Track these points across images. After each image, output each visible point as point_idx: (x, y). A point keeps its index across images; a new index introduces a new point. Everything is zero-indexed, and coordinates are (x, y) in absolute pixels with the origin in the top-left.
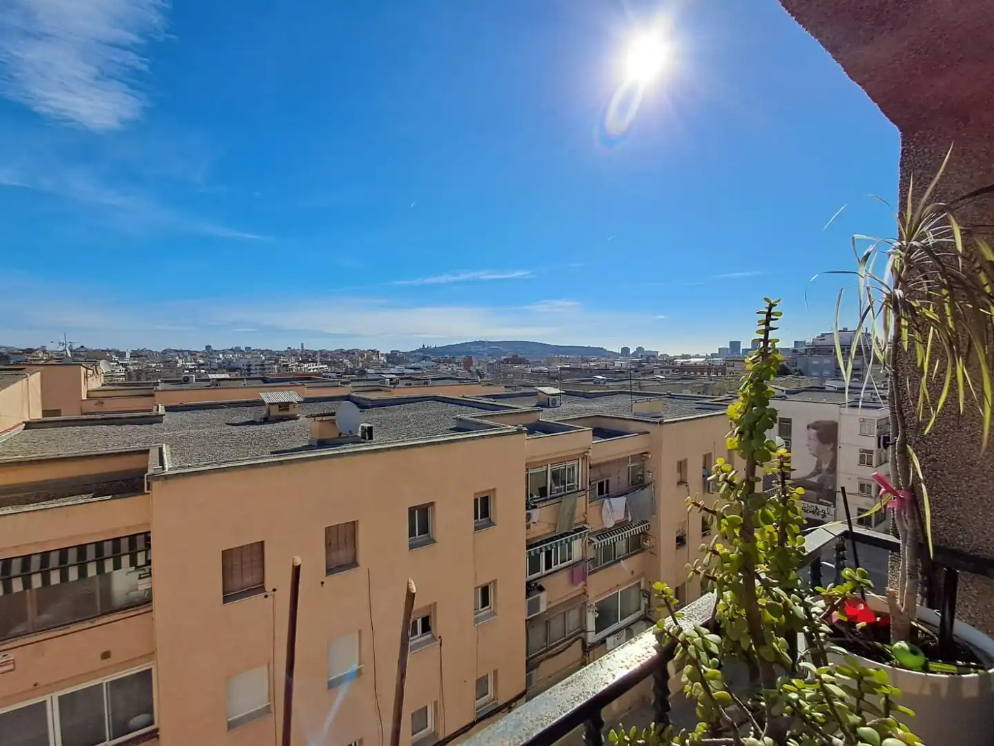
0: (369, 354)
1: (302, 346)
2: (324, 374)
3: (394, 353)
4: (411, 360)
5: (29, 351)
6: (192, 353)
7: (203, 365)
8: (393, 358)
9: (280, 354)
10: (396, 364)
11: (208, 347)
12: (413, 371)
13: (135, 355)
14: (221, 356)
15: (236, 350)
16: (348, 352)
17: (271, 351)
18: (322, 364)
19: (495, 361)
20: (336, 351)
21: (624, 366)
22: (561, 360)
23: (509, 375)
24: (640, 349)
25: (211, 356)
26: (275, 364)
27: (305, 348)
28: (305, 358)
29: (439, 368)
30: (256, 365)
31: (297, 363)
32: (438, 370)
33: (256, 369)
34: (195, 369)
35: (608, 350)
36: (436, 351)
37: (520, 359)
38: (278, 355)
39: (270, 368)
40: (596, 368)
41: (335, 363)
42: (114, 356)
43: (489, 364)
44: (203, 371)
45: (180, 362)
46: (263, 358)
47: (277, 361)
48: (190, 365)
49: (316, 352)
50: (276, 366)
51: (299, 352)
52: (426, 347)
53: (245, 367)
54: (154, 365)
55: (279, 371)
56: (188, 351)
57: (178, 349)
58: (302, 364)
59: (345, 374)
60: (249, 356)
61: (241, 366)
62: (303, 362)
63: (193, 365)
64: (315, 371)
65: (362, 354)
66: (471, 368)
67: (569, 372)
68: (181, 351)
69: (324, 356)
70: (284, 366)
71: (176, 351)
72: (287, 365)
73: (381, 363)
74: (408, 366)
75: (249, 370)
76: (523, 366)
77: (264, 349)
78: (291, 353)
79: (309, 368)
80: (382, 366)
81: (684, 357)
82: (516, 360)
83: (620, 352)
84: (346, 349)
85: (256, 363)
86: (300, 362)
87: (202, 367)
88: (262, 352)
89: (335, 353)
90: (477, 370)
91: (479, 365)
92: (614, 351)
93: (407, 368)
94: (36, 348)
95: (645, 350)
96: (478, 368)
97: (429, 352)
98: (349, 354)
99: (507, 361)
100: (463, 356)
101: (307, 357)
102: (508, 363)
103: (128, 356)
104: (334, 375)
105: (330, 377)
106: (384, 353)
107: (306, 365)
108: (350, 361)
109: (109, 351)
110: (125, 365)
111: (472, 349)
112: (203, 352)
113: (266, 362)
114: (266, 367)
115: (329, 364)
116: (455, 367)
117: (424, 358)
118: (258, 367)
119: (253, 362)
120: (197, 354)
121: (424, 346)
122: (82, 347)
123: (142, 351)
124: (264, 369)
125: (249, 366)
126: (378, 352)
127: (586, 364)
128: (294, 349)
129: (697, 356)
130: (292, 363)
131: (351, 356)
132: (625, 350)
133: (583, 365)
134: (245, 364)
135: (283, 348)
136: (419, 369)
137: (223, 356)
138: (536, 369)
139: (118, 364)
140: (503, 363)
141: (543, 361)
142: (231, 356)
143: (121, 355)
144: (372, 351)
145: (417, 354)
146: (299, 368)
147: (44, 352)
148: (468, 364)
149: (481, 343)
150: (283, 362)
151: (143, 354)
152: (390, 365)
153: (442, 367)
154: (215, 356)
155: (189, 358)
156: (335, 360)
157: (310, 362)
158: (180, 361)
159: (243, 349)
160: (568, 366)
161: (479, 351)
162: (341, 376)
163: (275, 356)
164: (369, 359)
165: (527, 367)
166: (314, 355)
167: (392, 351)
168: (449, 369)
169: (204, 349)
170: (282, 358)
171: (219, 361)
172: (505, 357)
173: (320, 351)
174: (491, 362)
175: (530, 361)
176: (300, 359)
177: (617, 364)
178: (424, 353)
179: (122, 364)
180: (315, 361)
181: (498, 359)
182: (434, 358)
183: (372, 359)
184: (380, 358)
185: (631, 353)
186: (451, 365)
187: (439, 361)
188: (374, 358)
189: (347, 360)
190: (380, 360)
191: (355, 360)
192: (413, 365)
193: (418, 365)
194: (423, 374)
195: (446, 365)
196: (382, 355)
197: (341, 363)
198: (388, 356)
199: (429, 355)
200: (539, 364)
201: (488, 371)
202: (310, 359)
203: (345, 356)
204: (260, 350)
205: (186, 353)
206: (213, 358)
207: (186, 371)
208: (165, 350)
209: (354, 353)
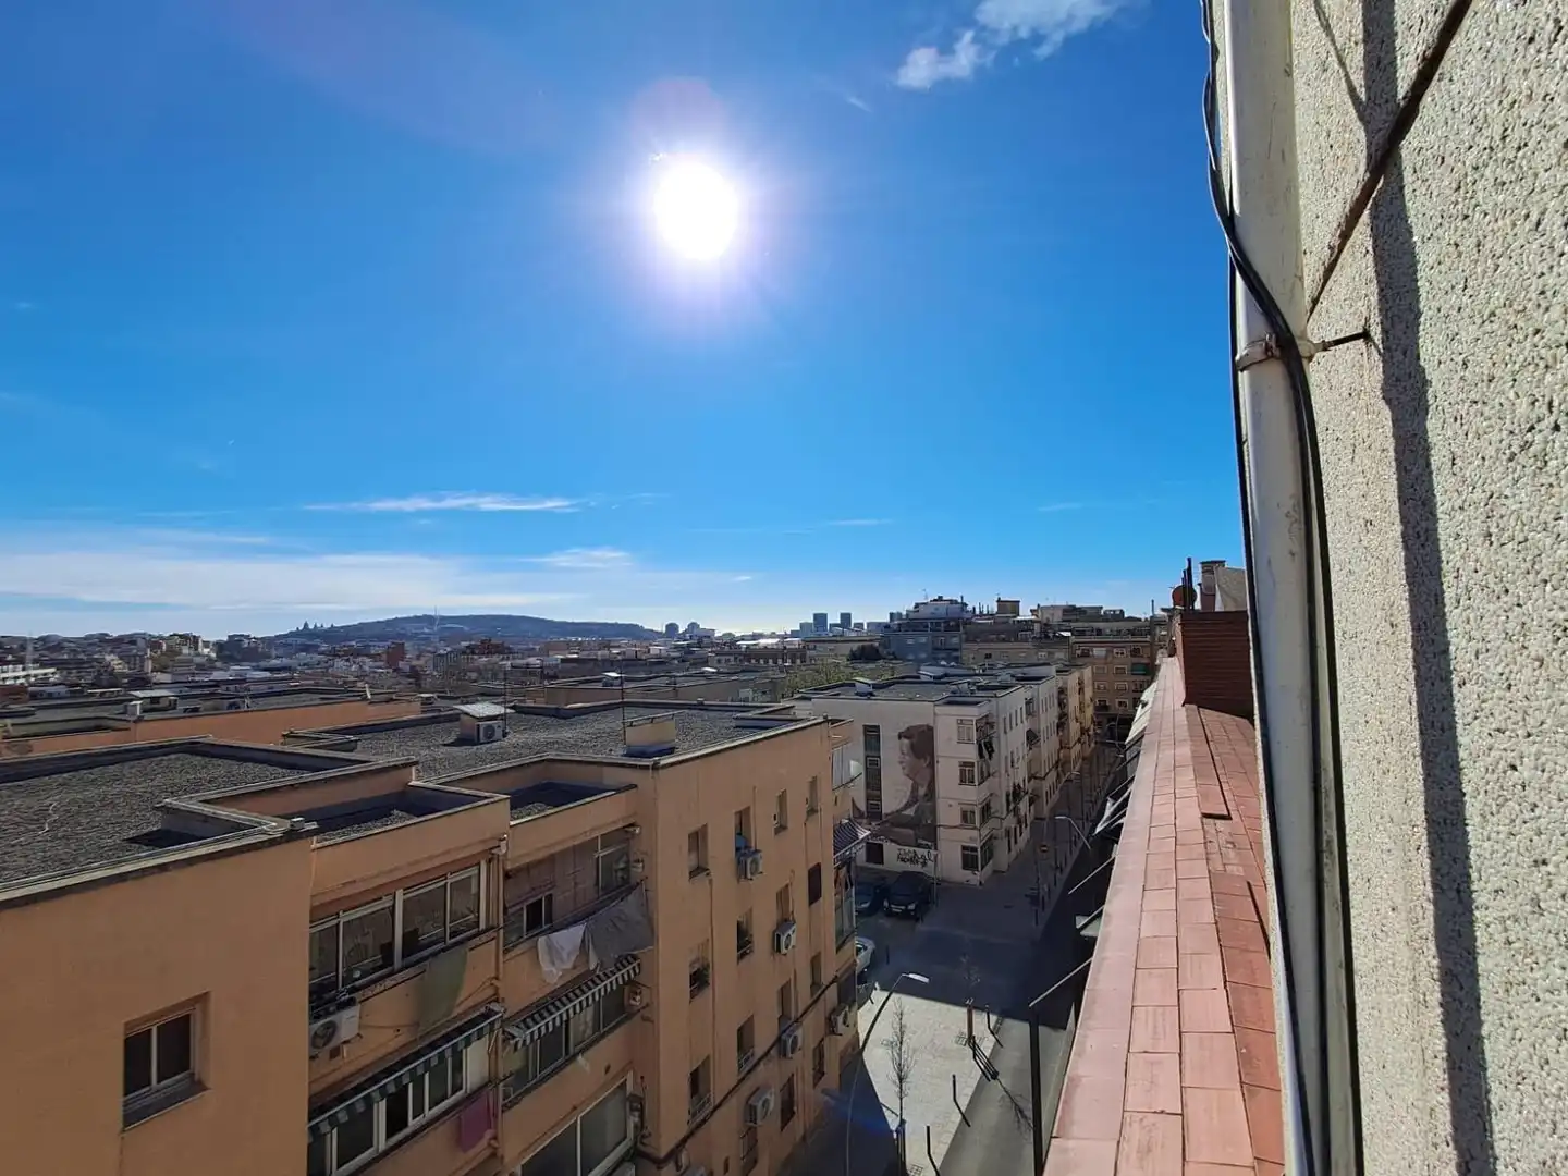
0: (170, 643)
2: (31, 689)
3: (235, 641)
4: (274, 653)
8: (233, 649)
10: (238, 662)
12: (268, 674)
16: (120, 640)
18: (43, 666)
19: (449, 649)
20: (86, 638)
21: (664, 653)
22: (568, 646)
23: (469, 674)
24: (693, 626)
29: (332, 666)
32: (330, 670)
35: (646, 627)
36: (332, 635)
37: (497, 646)
40: (619, 657)
41: (82, 662)
43: (439, 655)
49: (25, 640)
52: (311, 627)
59: (93, 685)
64: (19, 681)
65: (154, 643)
66: (401, 664)
67: (575, 665)
69: (50, 650)
73: (198, 660)
74: (263, 664)
76: (495, 658)
80: (200, 667)
81: (755, 637)
82: (488, 648)
83: (664, 630)
89: (84, 643)
90: (412, 668)
91: (418, 657)
92: (655, 629)
93: (257, 669)
95: (701, 627)
96: (414, 663)
97: (318, 637)
98: (123, 645)
99: (471, 650)
100: (388, 643)
101: (4, 651)
102: (473, 653)
104: (63, 689)
105: (50, 696)
106: (213, 639)
108: (121, 658)
111: (411, 629)
115: (59, 665)
116: (368, 664)
117: (306, 649)
121: (306, 625)
126: (196, 638)
127: (606, 652)
129: (773, 635)
132: (672, 628)
133: (600, 653)
136: (287, 669)
138: (519, 662)
140: (464, 653)
141: (537, 648)
144: (180, 636)
145: (290, 640)
148: (395, 655)
149: (429, 620)
152: (218, 664)
153: (340, 663)
156: (81, 656)
157: (8, 663)
160: (575, 656)
161: (423, 633)
162: (81, 691)
164: (173, 652)
165: (503, 659)
166: (23, 648)
167: (229, 636)
168: (353, 668)
172: (467, 644)
173: (42, 639)
174: (442, 652)
175: (516, 648)
177: (654, 650)
178: (307, 640)
180: (20, 661)
181: (455, 647)
182: (324, 647)
183: (180, 653)
184: (200, 650)
185: (680, 631)
186: (360, 659)
187: (335, 654)
188: (186, 650)
189: (112, 656)
190: (199, 655)
191: (135, 656)
192: (275, 662)
193: (285, 661)
194: (292, 679)
195: (348, 660)
196: (206, 644)
197: (95, 664)
198: (219, 646)
199: (317, 641)
200: (531, 652)
201: (435, 667)
202: (10, 657)
203: (109, 649)
209: (133, 643)
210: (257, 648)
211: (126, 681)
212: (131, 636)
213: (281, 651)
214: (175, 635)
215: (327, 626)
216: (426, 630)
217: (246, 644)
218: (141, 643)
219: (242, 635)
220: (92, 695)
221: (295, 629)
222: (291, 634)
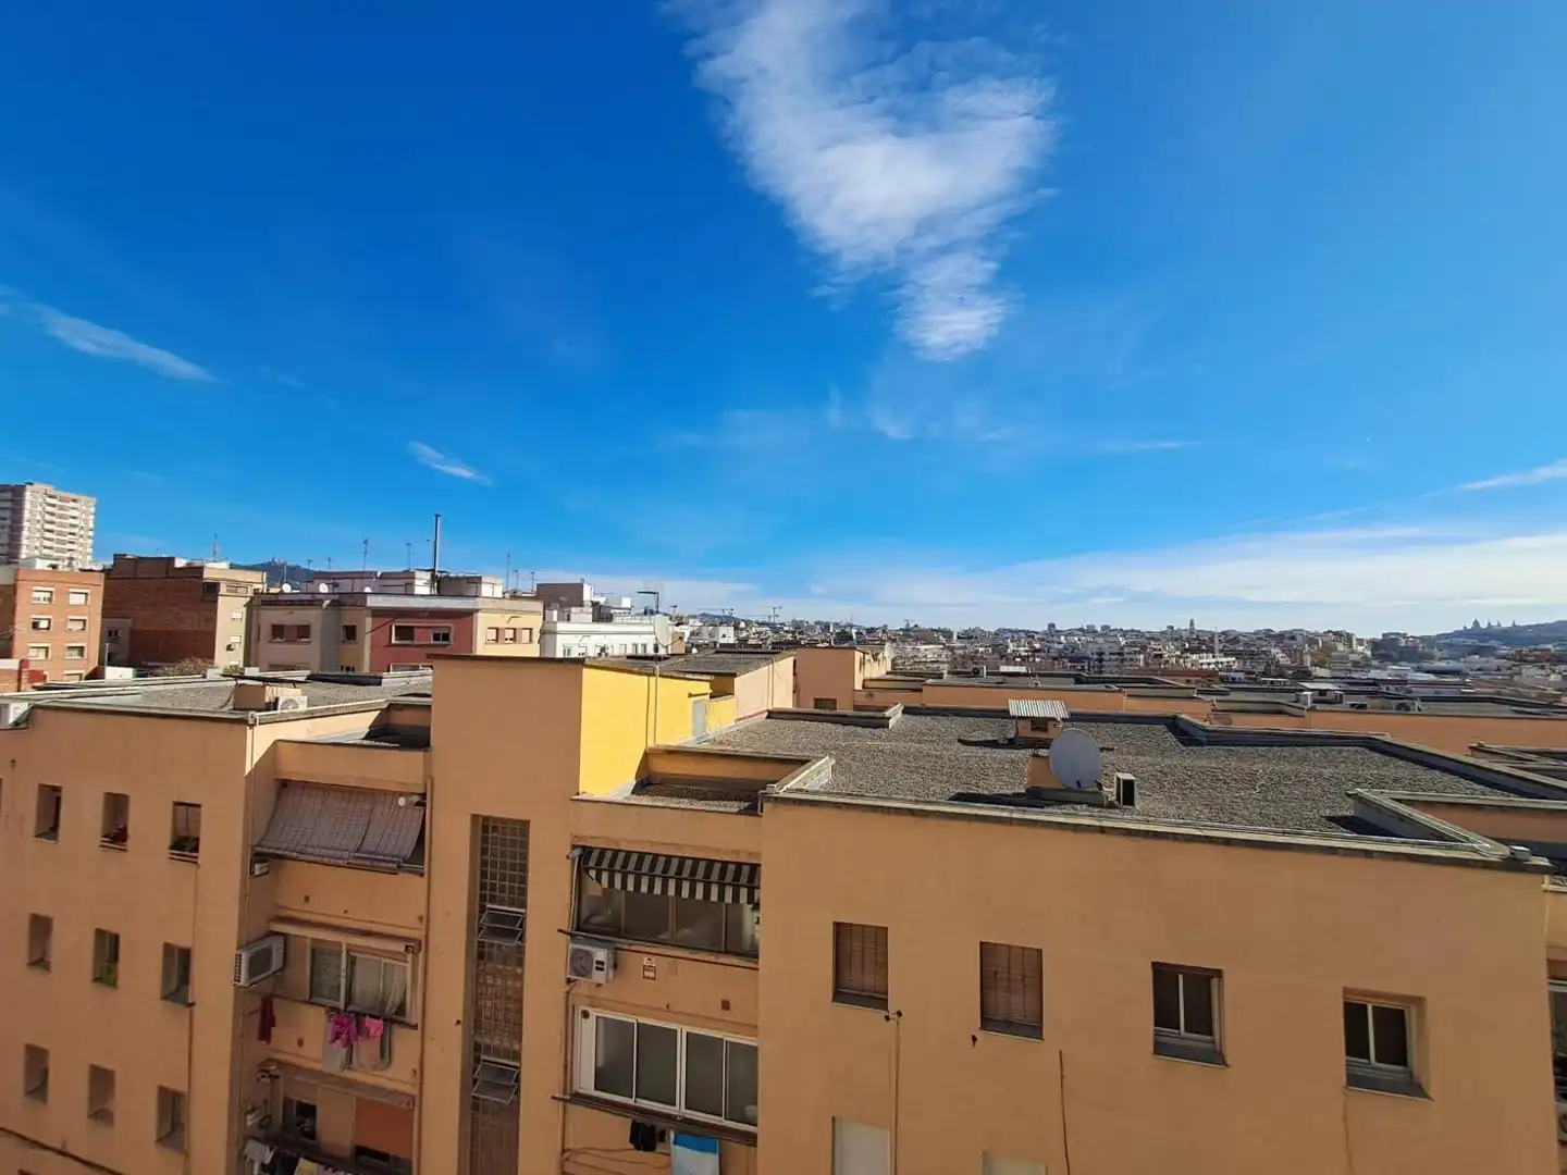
0: (1325, 639)
1: (1192, 623)
2: (1220, 673)
3: (1390, 640)
6: (1030, 635)
8: (1387, 648)
9: (1153, 637)
10: (1395, 661)
11: (1052, 626)
12: (1431, 677)
13: (967, 636)
14: (1062, 638)
15: (1091, 631)
16: (1281, 636)
17: (1139, 631)
18: (1226, 655)
20: (1254, 634)
25: (1050, 639)
26: (1140, 653)
27: (1197, 627)
28: (1196, 644)
29: (1520, 674)
30: (1111, 654)
31: (1178, 653)
32: (1516, 678)
33: (1110, 660)
34: (1028, 657)
36: (1511, 635)
38: (1148, 639)
39: (1132, 660)
41: (1252, 654)
42: (941, 638)
44: (1037, 660)
45: (1012, 647)
46: (1123, 643)
47: (1144, 648)
48: (1022, 650)
49: (1213, 634)
50: (1142, 657)
51: (1185, 635)
52: (1484, 626)
53: (1096, 657)
54: (981, 649)
55: (1146, 664)
57: (1013, 628)
58: (1188, 654)
59: (1264, 674)
60: (1100, 640)
61: (1089, 653)
62: (1193, 651)
63: (1026, 651)
64: (1204, 667)
65: (1312, 640)
68: (1017, 632)
69: (1230, 642)
70: (1156, 656)
71: (1011, 631)
72: (1161, 656)
73: (1353, 657)
74: (1426, 665)
75: (1100, 660)
77: (1129, 628)
78: (1172, 635)
79: (1201, 661)
80: (1356, 664)
84: (1277, 630)
85: (1112, 651)
86: (1186, 650)
87: (1036, 654)
88: (1124, 633)
89: (1254, 637)
93: (1419, 670)
97: (1495, 638)
98: (1282, 639)
101: (1199, 642)
103: (955, 638)
104: (1242, 675)
105: (1235, 680)
106: (1367, 637)
107: (1194, 657)
108: (1283, 651)
109: (938, 631)
110: (952, 649)
112: (1044, 633)
113: (1126, 650)
114: (1126, 656)
115: (1238, 655)
117: (1479, 651)
118: (1113, 657)
119: (1107, 649)
120: (1035, 636)
121: (1476, 623)
122: (916, 626)
123: (970, 630)
124: (1123, 660)
125: (1101, 654)
126: (1349, 637)
128: (1177, 630)
130: (1170, 652)
131: (1286, 641)
134: (1095, 651)
135: (1157, 626)
136: (1456, 673)
137: (1066, 639)
139: (945, 648)
142: (1076, 639)
143: (948, 634)
144: (1335, 633)
145: (1456, 640)
146: (1182, 660)
150: (1155, 650)
151: (974, 634)
152: (1375, 663)
153: (1530, 673)
154: (1055, 639)
155: (1024, 641)
156: (1253, 648)
157: (1203, 651)
158: (1011, 645)
159: (1099, 629)
162: (1256, 679)
163: (1140, 641)
164: (1328, 649)
166: (1212, 640)
167: (1384, 635)
169: (1046, 628)
170: (1153, 643)
171: (1061, 646)
173: (1224, 633)
176: (1187, 645)
178: (1479, 641)
179: (948, 647)
180: (1211, 650)
182: (1504, 650)
183: (1336, 650)
184: (1354, 648)
187: (1522, 659)
188: (1341, 647)
189: (1277, 650)
190: (1353, 652)
191: (1295, 650)
192: (1443, 665)
193: (1452, 665)
194: (1465, 685)
195: (1543, 668)
196: (1360, 642)
197: (1263, 656)
198: (1374, 644)
199: (1494, 643)
202: (1204, 647)
203: (1273, 643)
204: (1121, 630)
205: (1022, 634)
206: (1052, 642)
207: (1018, 660)
208: (999, 630)
209: (1293, 638)
210: (1416, 648)
211: (1291, 672)
212: (1291, 632)
213: (1445, 653)
214: (1329, 632)
215: (1506, 624)
217: (1403, 643)
218: (1299, 638)
219: (1398, 634)
220: (1265, 682)
221: (1462, 628)
222: (1457, 634)
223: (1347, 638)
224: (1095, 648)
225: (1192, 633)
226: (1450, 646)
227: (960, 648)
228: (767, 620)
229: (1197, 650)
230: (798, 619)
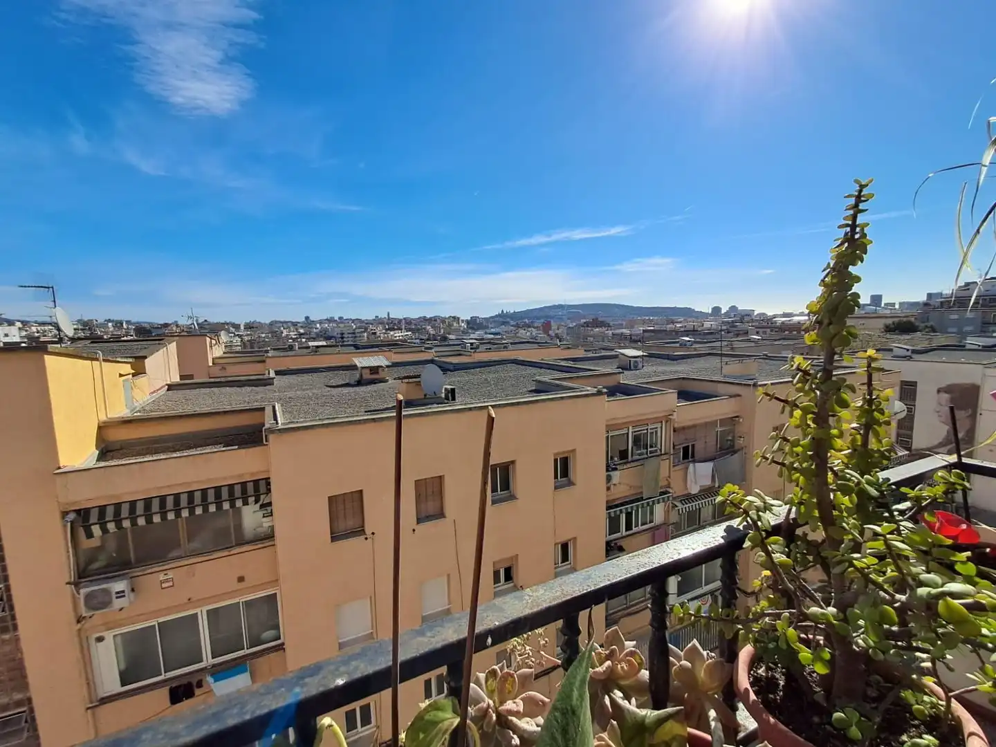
0: (449, 320)
1: (388, 315)
3: (474, 319)
4: (490, 326)
5: (166, 325)
6: (295, 324)
7: (302, 334)
8: (474, 324)
9: (368, 323)
10: (476, 330)
11: (307, 318)
12: (492, 336)
13: (249, 326)
14: (318, 325)
15: (330, 320)
16: (431, 319)
17: (361, 320)
18: (407, 331)
19: (574, 324)
20: (418, 319)
21: (714, 327)
22: (644, 322)
23: (589, 338)
24: (733, 308)
25: (310, 326)
26: (364, 332)
27: (391, 316)
28: (391, 326)
29: (518, 333)
31: (384, 331)
32: (517, 335)
33: (348, 337)
34: (297, 338)
35: (696, 310)
36: (514, 316)
37: (602, 322)
38: (367, 324)
39: (360, 337)
40: (682, 329)
41: (418, 330)
42: (231, 328)
43: (569, 328)
44: (304, 340)
45: (285, 333)
46: (354, 327)
47: (366, 329)
48: (293, 334)
49: (400, 321)
50: (365, 334)
51: (386, 321)
52: (505, 312)
53: (339, 336)
54: (263, 335)
55: (368, 338)
56: (292, 323)
57: (282, 320)
58: (389, 332)
59: (428, 340)
60: (342, 325)
61: (335, 334)
62: (389, 329)
63: (296, 335)
64: (401, 337)
65: (443, 320)
66: (550, 332)
67: (653, 334)
68: (286, 322)
69: (409, 323)
70: (373, 333)
71: (281, 322)
72: (375, 333)
73: (462, 329)
74: (488, 331)
75: (342, 338)
76: (604, 329)
77: (355, 318)
78: (378, 321)
79: (395, 335)
80: (463, 332)
81: (785, 315)
82: (597, 323)
83: (710, 312)
84: (428, 317)
85: (349, 332)
86: (387, 330)
87: (302, 336)
88: (353, 321)
90: (556, 334)
91: (558, 329)
92: (703, 311)
93: (486, 333)
94: (170, 322)
95: (739, 309)
96: (557, 331)
97: (509, 317)
98: (431, 321)
99: (587, 324)
100: (542, 321)
101: (393, 325)
102: (588, 326)
103: (242, 327)
104: (418, 341)
105: (415, 343)
106: (465, 319)
107: (392, 333)
108: (432, 328)
109: (228, 324)
110: (240, 336)
111: (552, 313)
112: (303, 322)
113: (357, 331)
114: (358, 335)
115: (413, 331)
116: (534, 332)
117: (504, 323)
118: (350, 335)
119: (345, 331)
120: (299, 325)
121: (502, 311)
122: (206, 321)
123: (253, 323)
124: (356, 337)
125: (343, 334)
126: (458, 318)
127: (671, 326)
128: (381, 319)
129: (801, 314)
130: (379, 330)
131: (433, 322)
132: (716, 310)
133: (668, 326)
134: (340, 332)
135: (371, 317)
136: (498, 334)
137: (320, 325)
138: (618, 332)
139: (235, 336)
140: (583, 326)
141: (624, 323)
142: (327, 325)
143: (237, 327)
144: (454, 317)
145: (496, 319)
146: (386, 335)
147: (177, 326)
148: (547, 327)
149: (560, 307)
150: (372, 330)
151: (254, 325)
152: (470, 331)
153: (522, 332)
154: (314, 326)
155: (291, 328)
156: (419, 327)
157: (397, 329)
158: (285, 331)
159: (336, 318)
160: (652, 328)
161: (558, 315)
162: (424, 342)
163: (364, 325)
164: (450, 325)
165: (607, 330)
166: (399, 323)
167: (472, 318)
168: (528, 334)
169: (304, 320)
170: (371, 326)
171: (318, 330)
172: (585, 321)
173: (405, 319)
174: (571, 326)
175: (611, 324)
176: (387, 327)
177: (707, 325)
178: (503, 319)
179: (238, 335)
180: (400, 329)
181: (578, 322)
182: (512, 323)
183: (453, 325)
184: (461, 324)
185: (723, 312)
186: (530, 329)
187: (518, 326)
188: (455, 324)
189: (430, 327)
190: (461, 326)
191: (437, 326)
192: (493, 330)
193: (497, 330)
194: (502, 339)
195: (525, 330)
196: (463, 321)
198: (468, 322)
199: (508, 320)
200: (621, 326)
201: (568, 334)
202: (396, 327)
203: (427, 323)
204: (351, 319)
205: (290, 324)
206: (312, 328)
207: (290, 341)
208: (272, 322)
209: (435, 320)
210: (483, 323)
213: (492, 326)
214: (450, 317)
215: (512, 312)
216: (560, 313)
217: (478, 321)
218: (438, 320)
219: (476, 317)
221: (498, 313)
222: (496, 316)
223: (456, 319)
224: (338, 331)
225: (389, 319)
226: (495, 321)
227: (248, 335)
228: (48, 320)
229: (393, 329)
230: (86, 319)
